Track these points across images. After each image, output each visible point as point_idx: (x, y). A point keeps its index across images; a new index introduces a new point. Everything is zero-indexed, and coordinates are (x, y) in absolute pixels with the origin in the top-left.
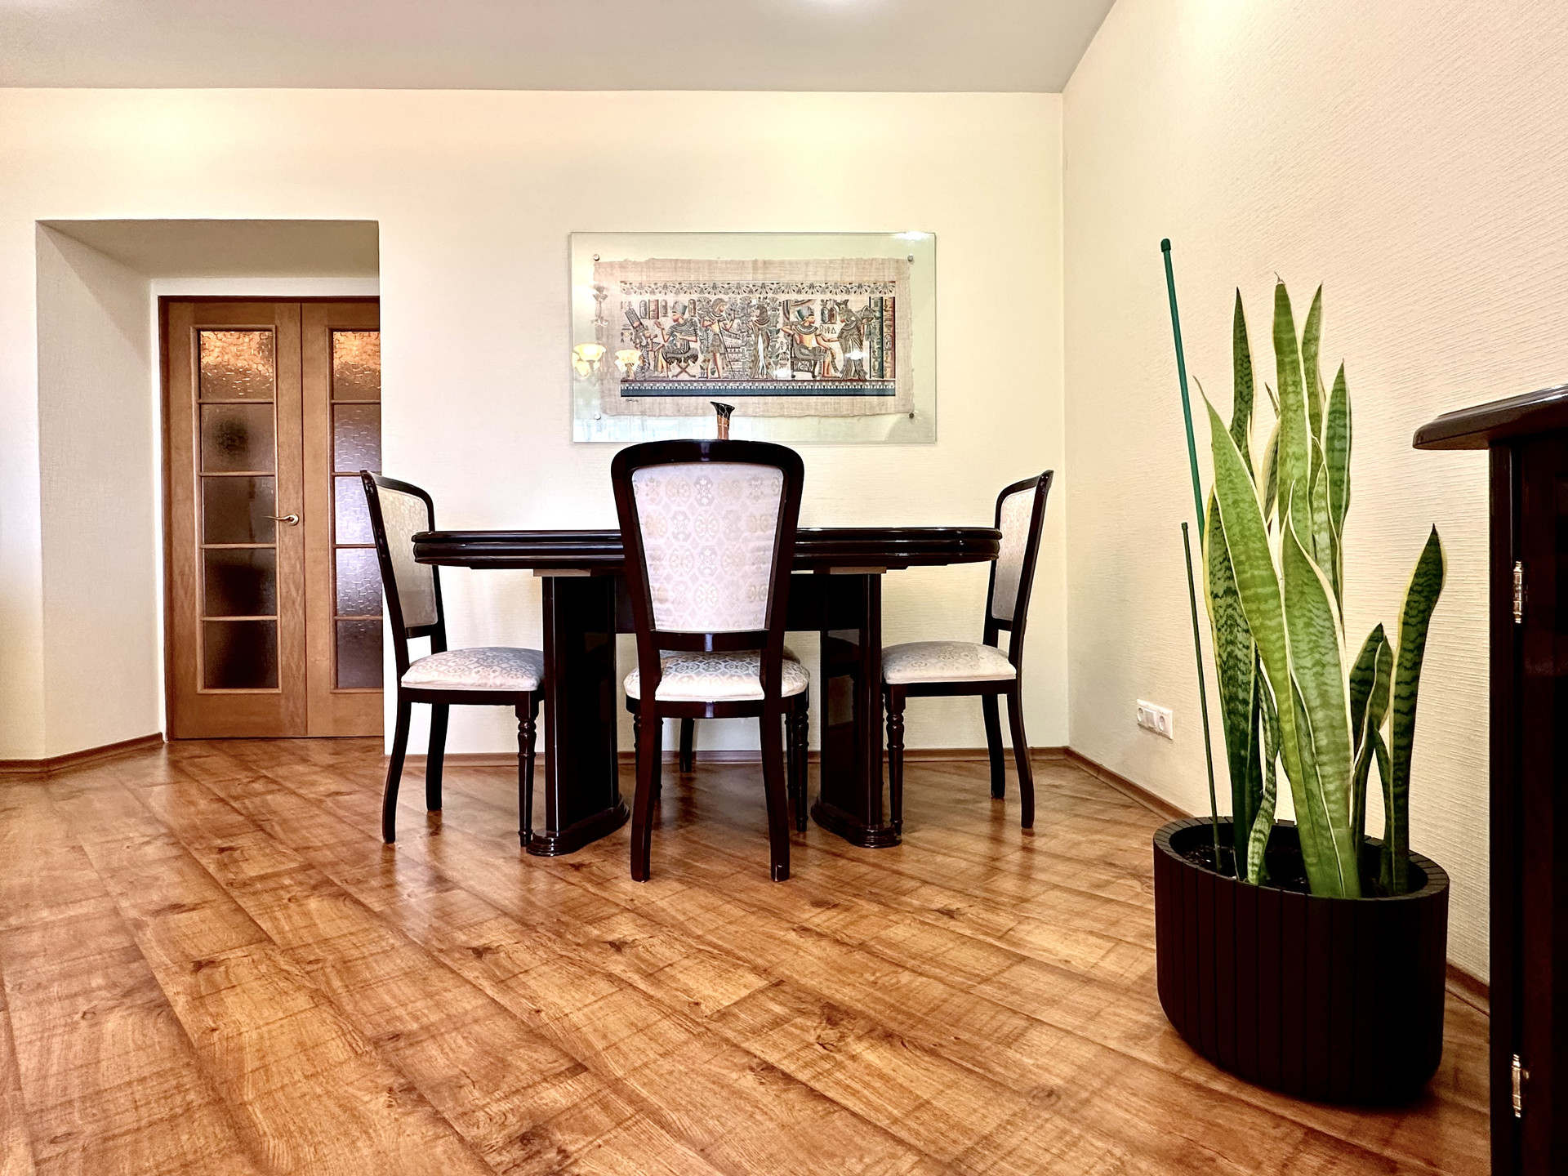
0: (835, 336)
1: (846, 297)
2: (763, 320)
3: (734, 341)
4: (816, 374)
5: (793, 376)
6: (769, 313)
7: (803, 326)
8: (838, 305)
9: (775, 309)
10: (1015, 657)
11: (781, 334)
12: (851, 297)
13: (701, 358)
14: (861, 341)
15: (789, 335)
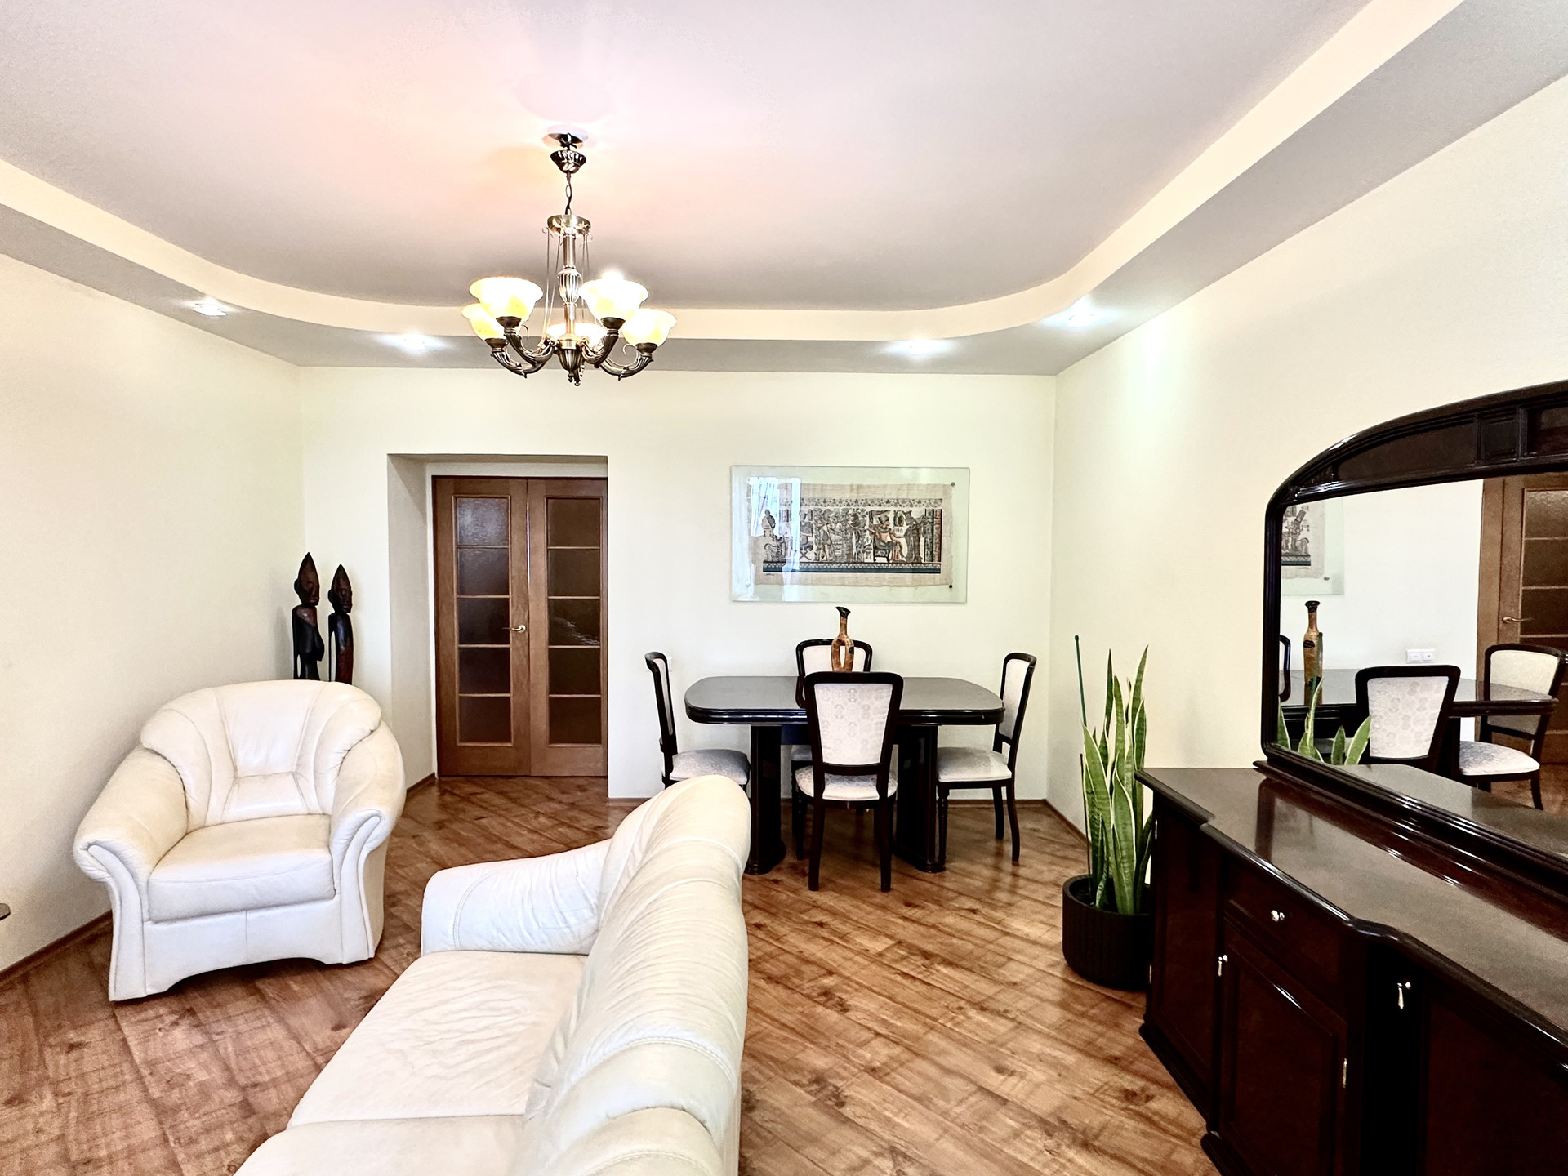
0: (902, 534)
1: (910, 509)
2: (856, 524)
3: (837, 536)
4: (890, 558)
5: (875, 560)
6: (860, 519)
7: (882, 528)
8: (905, 514)
9: (864, 516)
10: (1011, 765)
11: (868, 532)
12: (914, 509)
13: (815, 547)
14: (919, 538)
15: (873, 533)
